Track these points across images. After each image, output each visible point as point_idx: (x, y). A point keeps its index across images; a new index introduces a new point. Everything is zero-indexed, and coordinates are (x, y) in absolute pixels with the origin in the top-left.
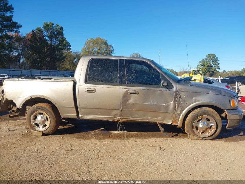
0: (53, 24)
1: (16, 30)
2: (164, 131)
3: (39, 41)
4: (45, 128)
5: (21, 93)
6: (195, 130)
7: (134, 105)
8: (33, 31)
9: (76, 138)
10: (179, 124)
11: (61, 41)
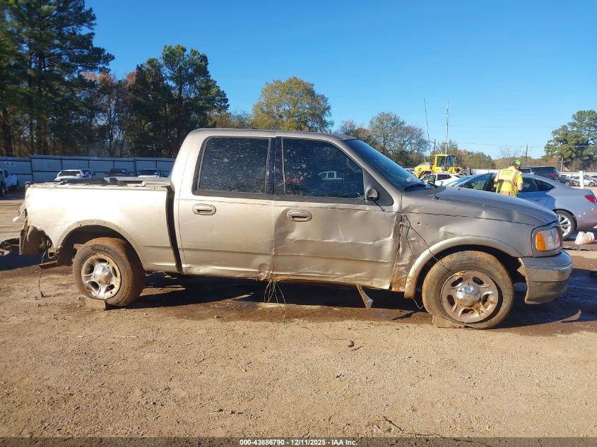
0: (184, 50)
1: (101, 66)
2: (374, 306)
3: (153, 90)
4: (111, 293)
5: (60, 216)
6: (446, 304)
7: (301, 243)
8: (139, 68)
9: (175, 315)
10: (407, 289)
11: (203, 89)
